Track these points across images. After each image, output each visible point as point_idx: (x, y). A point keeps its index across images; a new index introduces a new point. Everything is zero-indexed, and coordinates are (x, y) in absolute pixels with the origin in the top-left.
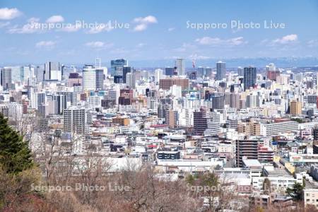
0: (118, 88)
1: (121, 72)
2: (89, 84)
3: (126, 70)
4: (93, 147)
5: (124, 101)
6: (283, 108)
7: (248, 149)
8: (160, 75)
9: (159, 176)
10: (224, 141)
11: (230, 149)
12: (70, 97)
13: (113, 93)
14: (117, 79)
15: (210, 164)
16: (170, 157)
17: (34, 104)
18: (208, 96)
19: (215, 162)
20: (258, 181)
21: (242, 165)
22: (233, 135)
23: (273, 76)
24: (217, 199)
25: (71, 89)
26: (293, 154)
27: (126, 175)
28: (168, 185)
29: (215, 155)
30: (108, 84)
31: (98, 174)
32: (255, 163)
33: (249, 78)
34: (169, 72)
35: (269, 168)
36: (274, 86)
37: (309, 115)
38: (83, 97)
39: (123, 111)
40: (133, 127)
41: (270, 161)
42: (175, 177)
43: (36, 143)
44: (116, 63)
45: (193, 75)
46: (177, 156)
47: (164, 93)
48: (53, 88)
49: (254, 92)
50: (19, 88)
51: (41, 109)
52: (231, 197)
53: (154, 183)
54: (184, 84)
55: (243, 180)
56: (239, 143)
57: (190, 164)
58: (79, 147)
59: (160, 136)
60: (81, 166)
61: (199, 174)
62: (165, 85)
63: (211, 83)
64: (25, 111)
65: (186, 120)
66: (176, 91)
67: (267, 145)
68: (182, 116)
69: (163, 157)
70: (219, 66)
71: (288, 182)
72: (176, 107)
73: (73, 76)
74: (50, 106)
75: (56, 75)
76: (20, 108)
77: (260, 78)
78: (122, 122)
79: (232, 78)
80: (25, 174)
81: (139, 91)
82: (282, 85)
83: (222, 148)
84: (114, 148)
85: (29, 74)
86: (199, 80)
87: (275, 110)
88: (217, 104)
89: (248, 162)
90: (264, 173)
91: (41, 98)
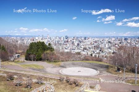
0: (66, 40)
1: (67, 38)
2: (62, 39)
3: (68, 37)
4: (63, 48)
5: (67, 42)
6: (90, 43)
7: (85, 49)
8: (72, 38)
9: (72, 53)
10: (81, 48)
11: (82, 49)
12: (59, 41)
13: (66, 41)
14: (66, 39)
15: (79, 51)
16: (74, 50)
17: (54, 42)
18: (79, 41)
19: (80, 51)
20: (86, 53)
21: (84, 51)
22: (83, 47)
23: (89, 38)
24: (80, 56)
25: (60, 40)
26: (91, 50)
27: (67, 52)
28: (73, 54)
29: (80, 49)
30: (65, 39)
31: (63, 52)
32: (86, 51)
33: (85, 39)
34: (74, 37)
35: (88, 51)
36: (89, 40)
37: (94, 44)
38: (61, 41)
39: (67, 43)
40: (68, 45)
41: (88, 50)
42: (74, 53)
43: (55, 47)
44: (66, 36)
45: (77, 38)
46: (75, 50)
47: (73, 41)
48: (57, 40)
49: (86, 41)
50: (52, 40)
51: (55, 43)
52: (82, 55)
53: (71, 53)
54: (76, 39)
55: (84, 53)
56: (84, 48)
57: (77, 51)
58: (61, 48)
59: (72, 47)
60: (61, 51)
61: (78, 52)
62: (73, 39)
63: (80, 39)
64: (53, 43)
65: (76, 45)
66: (75, 40)
67: (88, 48)
68: (75, 44)
69: (73, 50)
70: (81, 37)
71: (90, 53)
72: (75, 43)
73: (60, 38)
74: (57, 42)
75: (57, 38)
76: (52, 43)
77: (87, 39)
78: (67, 45)
79: (83, 39)
80: (53, 52)
81: (69, 40)
82: (90, 40)
83: (81, 49)
84: (66, 48)
85: (54, 38)
86: (78, 39)
87: (89, 43)
88: (81, 42)
89: (85, 51)
90: (87, 52)
91: (55, 41)
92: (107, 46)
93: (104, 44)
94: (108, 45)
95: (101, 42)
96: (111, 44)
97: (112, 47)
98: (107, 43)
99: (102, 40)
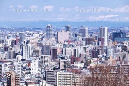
92: (35, 68)
93: (20, 57)
94: (41, 64)
95: (6, 49)
96: (54, 59)
97: (58, 73)
98: (35, 53)
99: (14, 43)
